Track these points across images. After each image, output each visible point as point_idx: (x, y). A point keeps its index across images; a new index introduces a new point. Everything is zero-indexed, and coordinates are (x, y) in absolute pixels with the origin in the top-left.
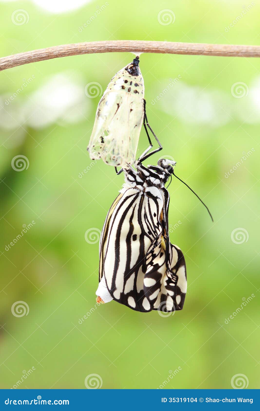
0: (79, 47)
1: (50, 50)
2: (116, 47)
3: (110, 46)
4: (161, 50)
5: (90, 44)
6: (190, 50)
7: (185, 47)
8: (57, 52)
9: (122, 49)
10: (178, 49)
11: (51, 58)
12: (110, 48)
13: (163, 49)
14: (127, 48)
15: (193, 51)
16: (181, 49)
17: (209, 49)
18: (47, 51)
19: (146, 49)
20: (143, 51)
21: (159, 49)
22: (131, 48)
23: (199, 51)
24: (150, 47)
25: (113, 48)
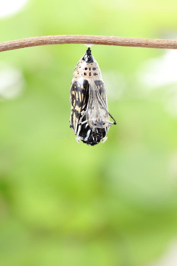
0: (45, 39)
1: (22, 41)
2: (74, 39)
3: (69, 38)
4: (108, 42)
5: (53, 37)
6: (131, 43)
7: (127, 41)
8: (28, 43)
9: (78, 41)
10: (121, 42)
11: (23, 47)
12: (69, 40)
13: (110, 41)
14: (82, 40)
15: (133, 44)
16: (125, 42)
17: (146, 42)
18: (20, 42)
19: (97, 42)
20: (95, 43)
21: (107, 42)
22: (85, 41)
23: (138, 43)
24: (100, 40)
25: (71, 40)
